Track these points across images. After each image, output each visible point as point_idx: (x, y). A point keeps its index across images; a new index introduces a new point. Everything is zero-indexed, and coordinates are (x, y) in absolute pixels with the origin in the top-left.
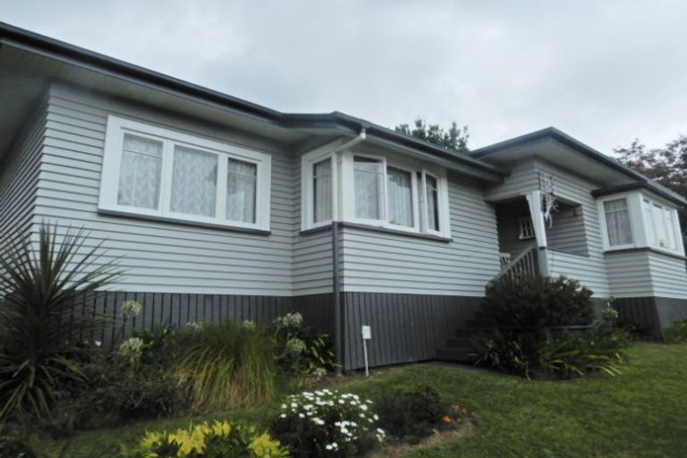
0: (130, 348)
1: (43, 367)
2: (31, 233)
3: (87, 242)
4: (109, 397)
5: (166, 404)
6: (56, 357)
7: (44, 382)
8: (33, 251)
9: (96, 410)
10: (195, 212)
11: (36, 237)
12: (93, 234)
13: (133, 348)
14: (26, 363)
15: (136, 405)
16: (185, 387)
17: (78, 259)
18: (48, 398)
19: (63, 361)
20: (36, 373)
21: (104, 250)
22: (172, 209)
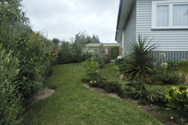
0: (164, 65)
1: (142, 69)
2: (136, 37)
3: (149, 38)
4: (159, 77)
5: (176, 81)
6: (145, 66)
7: (143, 72)
8: (137, 42)
9: (156, 80)
10: (181, 25)
11: (137, 38)
12: (151, 36)
13: (165, 65)
14: (138, 67)
15: (167, 80)
16: (182, 77)
17: (147, 43)
18: (144, 76)
19: (146, 67)
20: (141, 70)
21: (153, 40)
22: (173, 25)
